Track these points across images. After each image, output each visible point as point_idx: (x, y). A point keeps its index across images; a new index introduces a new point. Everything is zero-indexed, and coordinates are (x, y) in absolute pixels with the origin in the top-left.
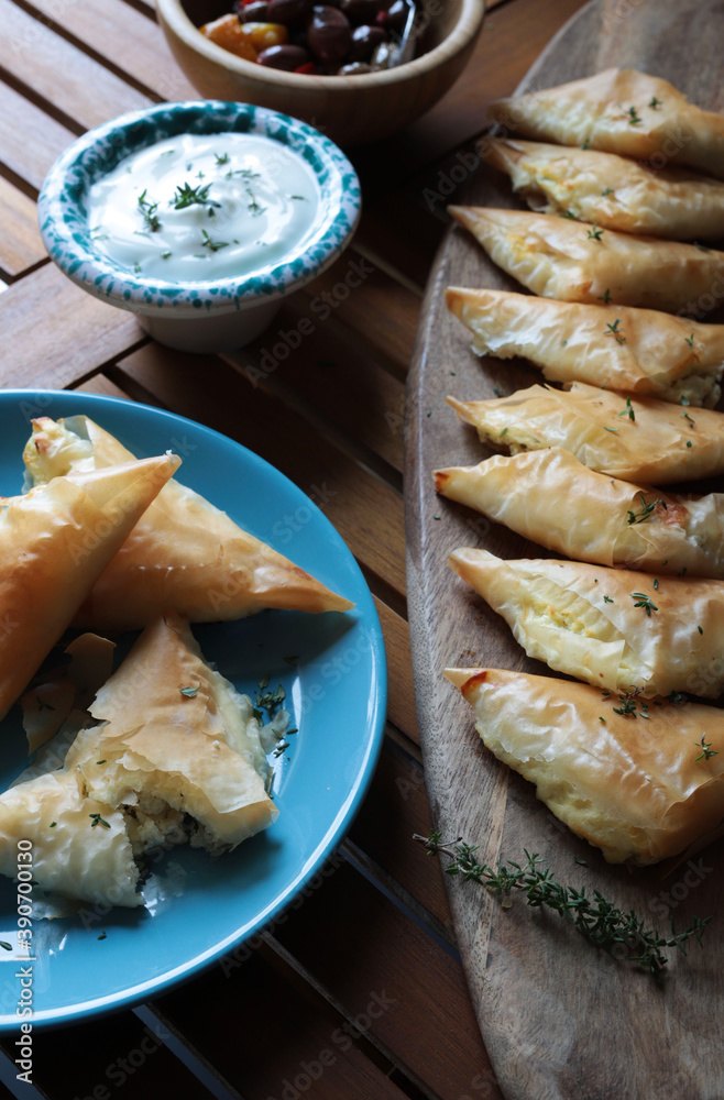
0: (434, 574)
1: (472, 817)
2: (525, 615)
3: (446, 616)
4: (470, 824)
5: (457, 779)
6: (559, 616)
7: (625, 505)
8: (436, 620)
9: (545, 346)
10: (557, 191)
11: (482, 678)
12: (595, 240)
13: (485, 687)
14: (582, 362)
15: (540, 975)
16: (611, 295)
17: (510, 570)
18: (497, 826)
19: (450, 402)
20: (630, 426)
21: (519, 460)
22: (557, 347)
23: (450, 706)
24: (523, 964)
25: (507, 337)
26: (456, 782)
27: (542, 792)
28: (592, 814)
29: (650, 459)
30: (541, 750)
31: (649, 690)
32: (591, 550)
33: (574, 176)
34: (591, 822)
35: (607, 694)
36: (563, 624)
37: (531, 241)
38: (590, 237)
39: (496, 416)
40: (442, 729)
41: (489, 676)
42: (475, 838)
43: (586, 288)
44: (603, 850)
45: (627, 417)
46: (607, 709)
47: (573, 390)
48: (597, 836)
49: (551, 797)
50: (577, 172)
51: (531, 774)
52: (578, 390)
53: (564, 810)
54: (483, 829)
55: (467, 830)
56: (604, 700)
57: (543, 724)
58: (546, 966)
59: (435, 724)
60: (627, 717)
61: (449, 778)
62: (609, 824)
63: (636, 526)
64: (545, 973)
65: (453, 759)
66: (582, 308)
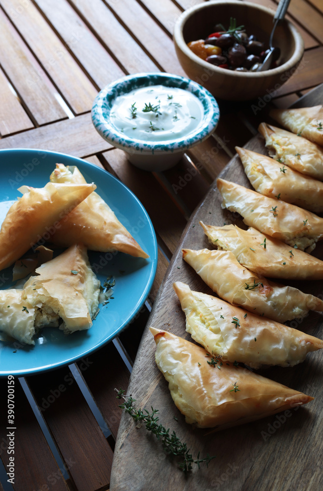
0: (168, 289)
1: (140, 388)
2: (191, 314)
3: (165, 307)
4: (138, 391)
5: (141, 372)
6: (203, 318)
7: (245, 281)
8: (160, 308)
9: (245, 210)
10: (279, 150)
11: (162, 334)
12: (282, 172)
13: (163, 338)
14: (257, 220)
15: (140, 458)
16: (280, 196)
17: (192, 295)
18: (149, 395)
19: (200, 223)
20: (263, 250)
21: (214, 253)
22: (249, 211)
23: (151, 343)
24: (135, 451)
25: (234, 203)
26: (140, 373)
27: (170, 386)
28: (183, 401)
29: (264, 265)
30: (172, 369)
31: (224, 357)
32: (226, 296)
33: (287, 146)
34: (183, 404)
35: (208, 355)
36: (204, 322)
37: (259, 167)
38: (281, 171)
39: (216, 233)
40: (144, 351)
41: (165, 334)
42: (138, 397)
43: (271, 191)
44: (186, 417)
45: (263, 246)
46: (205, 360)
47: (249, 230)
48: (184, 410)
49: (173, 389)
50: (290, 144)
51: (168, 378)
52: (251, 231)
53: (175, 396)
54: (142, 394)
55: (136, 393)
56: (206, 357)
57: (176, 359)
58: (144, 455)
59: (142, 348)
60: (211, 366)
61: (138, 370)
62: (189, 407)
63: (247, 291)
64: (142, 458)
65: (143, 363)
66: (266, 198)
